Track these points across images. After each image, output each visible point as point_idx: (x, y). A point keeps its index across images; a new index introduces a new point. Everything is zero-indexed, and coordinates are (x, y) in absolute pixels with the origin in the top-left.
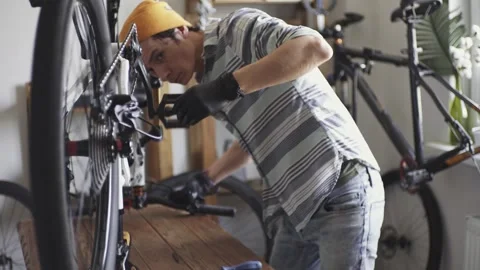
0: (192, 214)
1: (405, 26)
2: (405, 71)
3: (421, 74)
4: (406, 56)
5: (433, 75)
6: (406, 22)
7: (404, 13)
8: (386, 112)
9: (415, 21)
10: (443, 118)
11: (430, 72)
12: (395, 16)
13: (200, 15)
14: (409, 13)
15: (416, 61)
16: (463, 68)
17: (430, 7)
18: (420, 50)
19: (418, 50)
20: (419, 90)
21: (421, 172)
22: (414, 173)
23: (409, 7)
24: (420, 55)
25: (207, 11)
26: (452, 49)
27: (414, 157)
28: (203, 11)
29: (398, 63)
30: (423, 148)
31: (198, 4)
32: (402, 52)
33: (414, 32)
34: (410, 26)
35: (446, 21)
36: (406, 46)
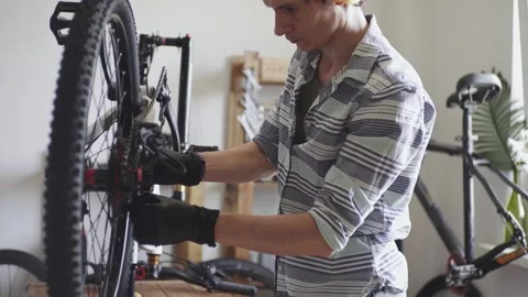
0: (209, 291)
1: (461, 112)
2: (458, 161)
3: (475, 162)
4: (460, 144)
5: (488, 165)
6: (462, 107)
7: (460, 97)
8: (436, 206)
9: (472, 107)
10: (495, 209)
11: (484, 161)
12: (452, 101)
13: (244, 91)
14: (466, 97)
15: (471, 150)
16: (523, 163)
17: (488, 92)
18: (476, 138)
19: (473, 137)
20: (472, 181)
21: (468, 267)
22: (461, 268)
23: (466, 92)
24: (475, 143)
25: (252, 87)
26: (511, 141)
27: (463, 255)
28: (248, 87)
29: (451, 152)
30: (473, 245)
31: (243, 80)
32: (456, 139)
33: (470, 118)
34: (466, 112)
35: (507, 111)
36: (460, 133)
